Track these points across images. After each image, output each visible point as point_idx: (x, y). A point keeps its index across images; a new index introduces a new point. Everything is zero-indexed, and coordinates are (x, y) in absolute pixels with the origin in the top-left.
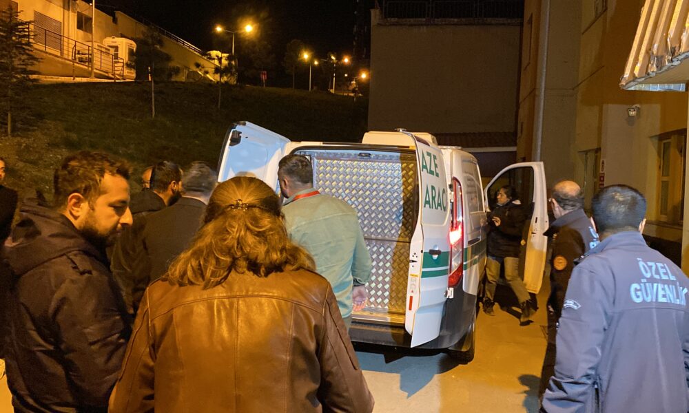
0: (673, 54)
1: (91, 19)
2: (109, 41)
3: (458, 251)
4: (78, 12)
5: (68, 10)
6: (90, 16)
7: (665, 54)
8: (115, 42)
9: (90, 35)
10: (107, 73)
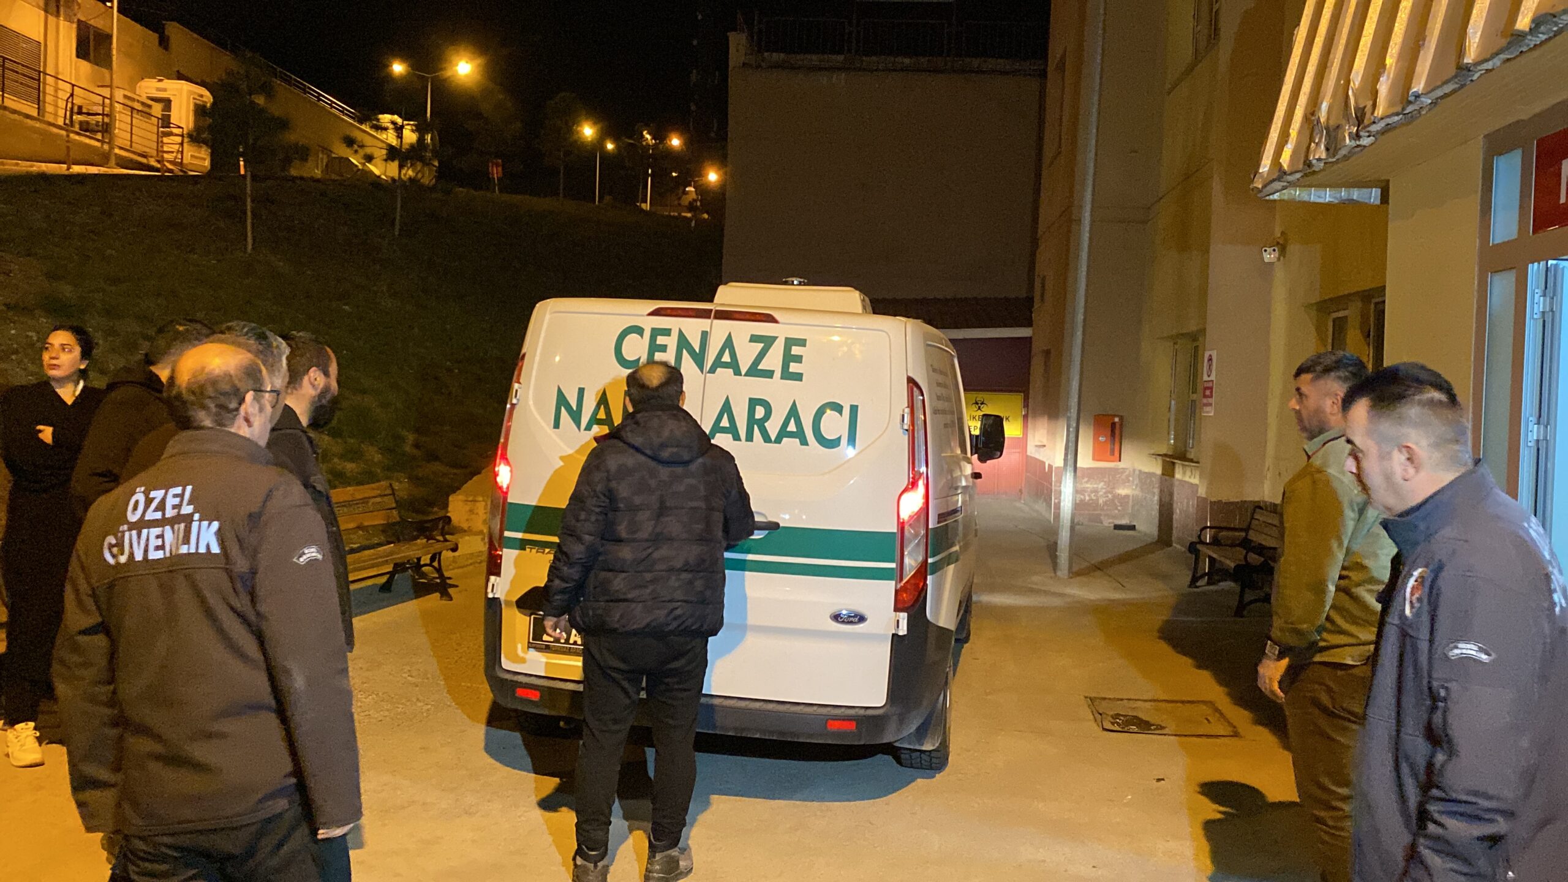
0: (1360, 120)
1: (109, 37)
2: (150, 87)
3: (916, 535)
4: (79, 22)
5: (58, 15)
6: (108, 31)
7: (1343, 122)
8: (165, 90)
9: (106, 72)
10: (145, 156)
